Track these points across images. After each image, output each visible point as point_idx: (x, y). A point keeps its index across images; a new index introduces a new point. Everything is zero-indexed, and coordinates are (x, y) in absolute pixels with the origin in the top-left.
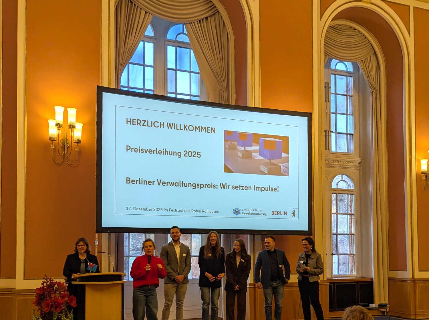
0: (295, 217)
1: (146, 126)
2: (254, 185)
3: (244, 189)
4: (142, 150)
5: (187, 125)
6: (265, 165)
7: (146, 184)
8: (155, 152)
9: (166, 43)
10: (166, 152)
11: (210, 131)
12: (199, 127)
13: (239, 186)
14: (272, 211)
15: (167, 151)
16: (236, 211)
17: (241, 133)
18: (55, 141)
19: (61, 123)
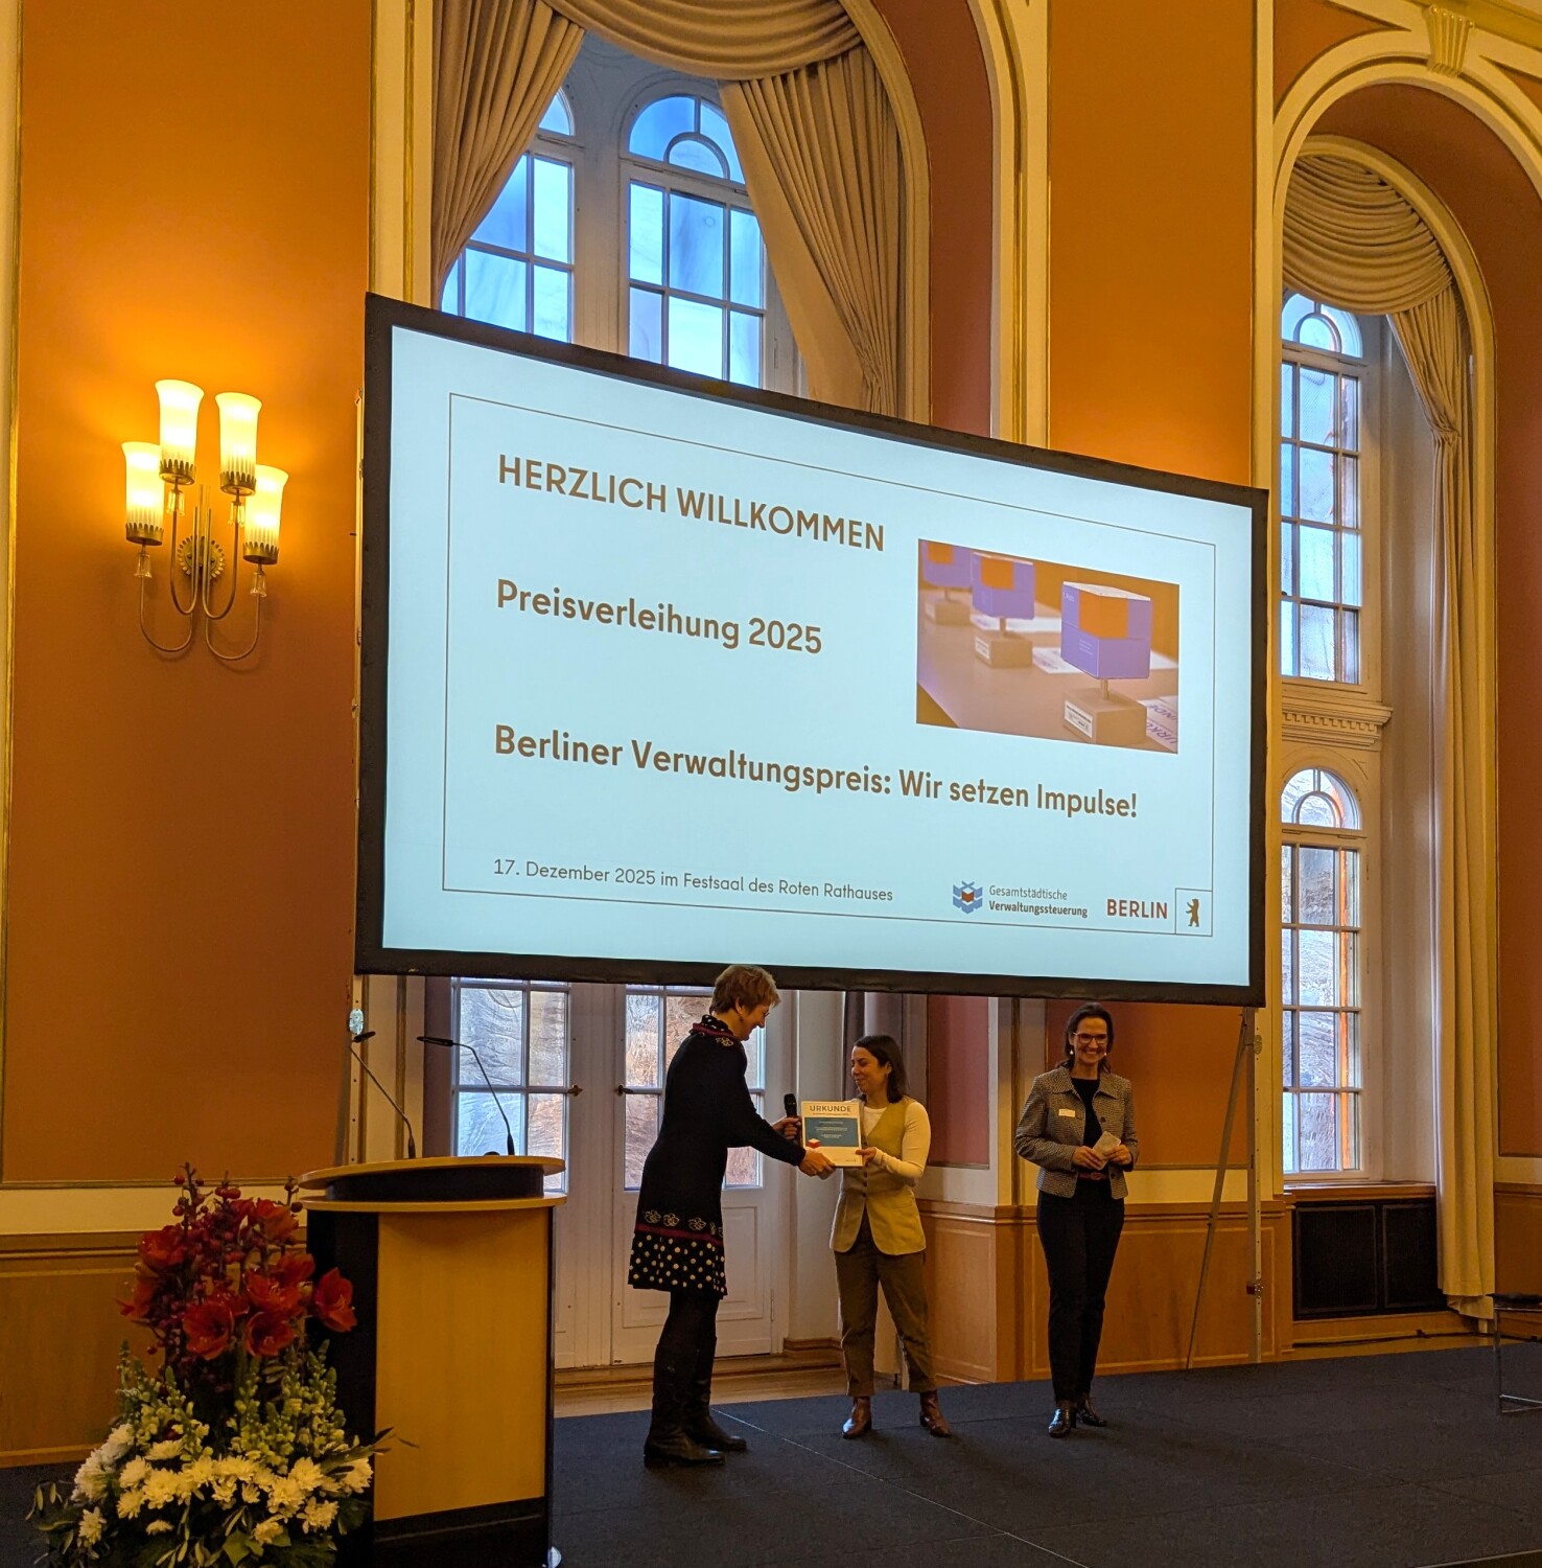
0: (1197, 925)
1: (586, 496)
2: (1040, 786)
3: (999, 800)
4: (569, 604)
5: (763, 506)
6: (1086, 699)
7: (586, 759)
8: (625, 615)
9: (629, 170)
10: (670, 619)
11: (862, 540)
12: (815, 517)
13: (976, 785)
14: (1110, 901)
15: (678, 617)
16: (964, 894)
17: (989, 557)
18: (159, 543)
19: (187, 464)
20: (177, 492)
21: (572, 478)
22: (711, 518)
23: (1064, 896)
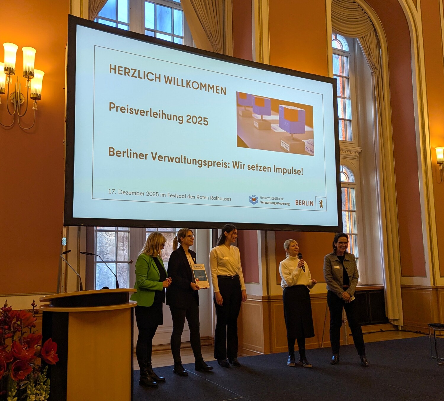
0: (322, 208)
1: (136, 77)
2: (274, 166)
3: (262, 170)
4: (131, 110)
5: (190, 81)
6: (287, 139)
8: (149, 113)
10: (162, 115)
11: (220, 92)
12: (205, 85)
13: (255, 165)
14: (296, 201)
15: (165, 114)
16: (253, 199)
17: (258, 97)
18: (4, 93)
19: (13, 68)
20: (9, 77)
21: (132, 72)
22: (174, 84)
23: (283, 199)
